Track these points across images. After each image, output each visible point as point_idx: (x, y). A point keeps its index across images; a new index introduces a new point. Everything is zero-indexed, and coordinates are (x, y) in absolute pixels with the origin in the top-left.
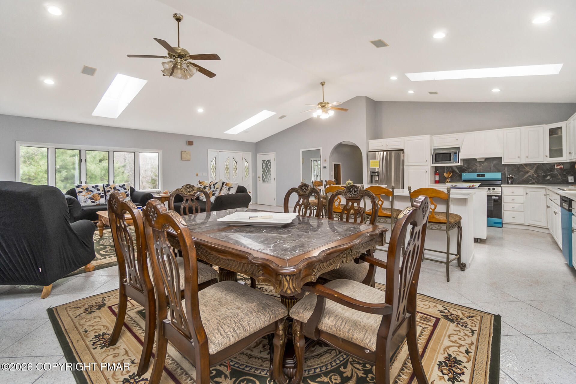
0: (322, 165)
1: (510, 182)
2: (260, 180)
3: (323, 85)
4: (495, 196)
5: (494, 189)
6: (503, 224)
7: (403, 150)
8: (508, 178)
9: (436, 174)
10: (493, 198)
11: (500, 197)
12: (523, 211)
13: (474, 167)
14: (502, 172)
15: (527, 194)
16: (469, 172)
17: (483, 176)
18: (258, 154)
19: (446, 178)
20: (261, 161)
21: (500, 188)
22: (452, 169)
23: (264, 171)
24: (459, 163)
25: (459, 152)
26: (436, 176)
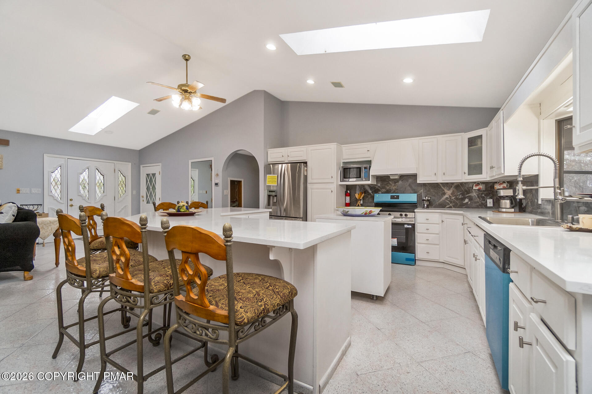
0: (214, 181)
1: (426, 206)
2: (143, 201)
3: (187, 60)
4: (408, 224)
5: (406, 215)
6: (416, 261)
7: (306, 163)
8: (423, 200)
9: (347, 194)
10: (406, 226)
11: (413, 225)
12: (438, 244)
13: (388, 186)
14: (418, 194)
15: (442, 221)
16: (382, 193)
17: (398, 197)
18: (141, 166)
19: (357, 200)
20: (145, 175)
21: (414, 213)
22: (364, 189)
23: (148, 189)
24: (369, 180)
25: (370, 167)
26: (347, 197)
